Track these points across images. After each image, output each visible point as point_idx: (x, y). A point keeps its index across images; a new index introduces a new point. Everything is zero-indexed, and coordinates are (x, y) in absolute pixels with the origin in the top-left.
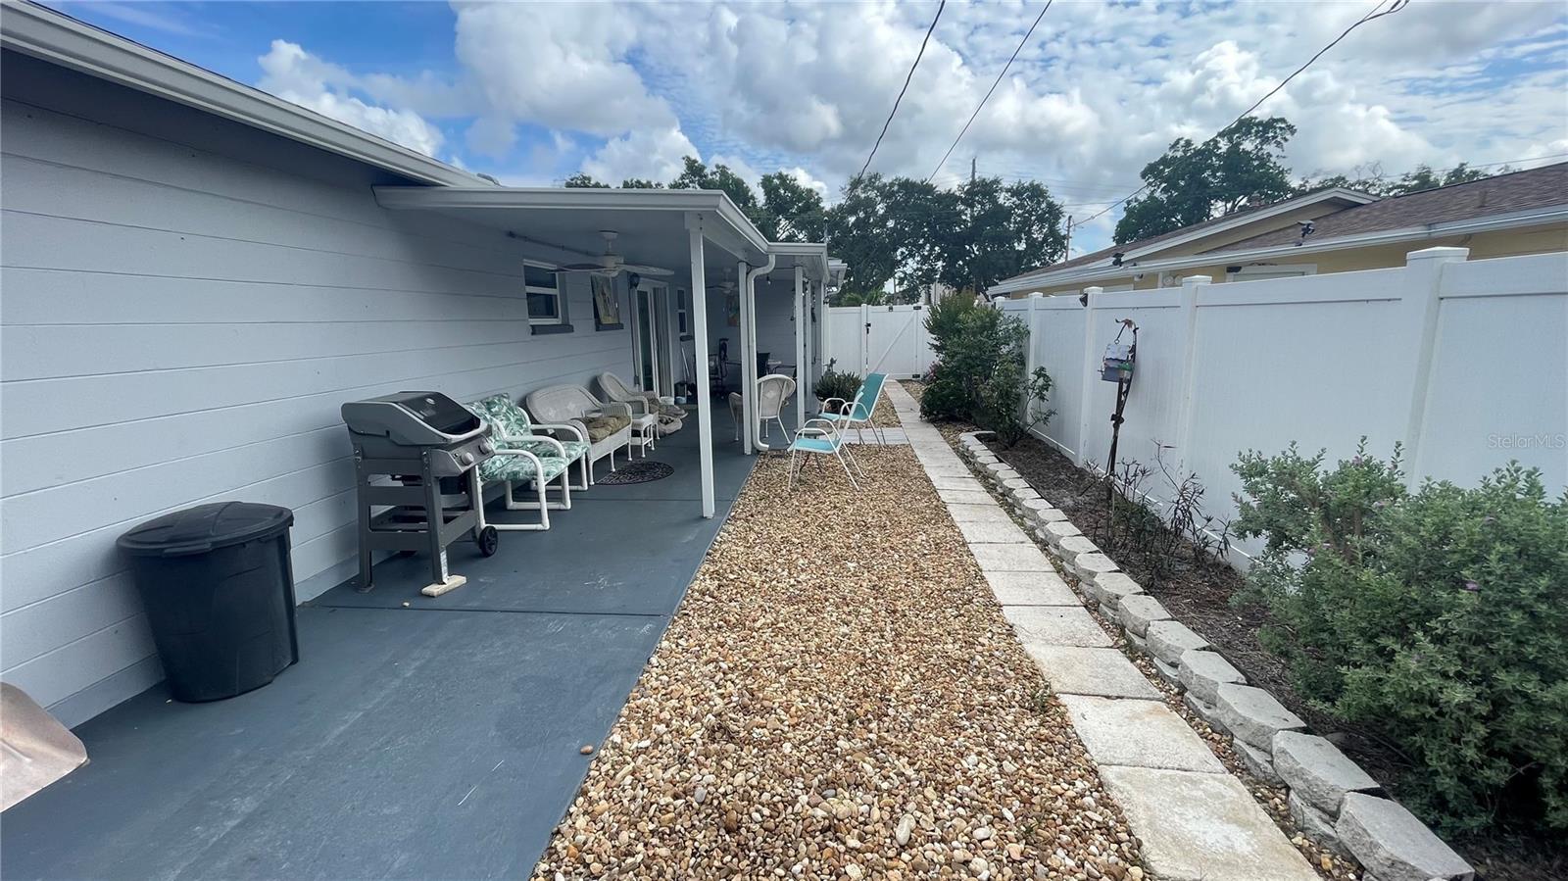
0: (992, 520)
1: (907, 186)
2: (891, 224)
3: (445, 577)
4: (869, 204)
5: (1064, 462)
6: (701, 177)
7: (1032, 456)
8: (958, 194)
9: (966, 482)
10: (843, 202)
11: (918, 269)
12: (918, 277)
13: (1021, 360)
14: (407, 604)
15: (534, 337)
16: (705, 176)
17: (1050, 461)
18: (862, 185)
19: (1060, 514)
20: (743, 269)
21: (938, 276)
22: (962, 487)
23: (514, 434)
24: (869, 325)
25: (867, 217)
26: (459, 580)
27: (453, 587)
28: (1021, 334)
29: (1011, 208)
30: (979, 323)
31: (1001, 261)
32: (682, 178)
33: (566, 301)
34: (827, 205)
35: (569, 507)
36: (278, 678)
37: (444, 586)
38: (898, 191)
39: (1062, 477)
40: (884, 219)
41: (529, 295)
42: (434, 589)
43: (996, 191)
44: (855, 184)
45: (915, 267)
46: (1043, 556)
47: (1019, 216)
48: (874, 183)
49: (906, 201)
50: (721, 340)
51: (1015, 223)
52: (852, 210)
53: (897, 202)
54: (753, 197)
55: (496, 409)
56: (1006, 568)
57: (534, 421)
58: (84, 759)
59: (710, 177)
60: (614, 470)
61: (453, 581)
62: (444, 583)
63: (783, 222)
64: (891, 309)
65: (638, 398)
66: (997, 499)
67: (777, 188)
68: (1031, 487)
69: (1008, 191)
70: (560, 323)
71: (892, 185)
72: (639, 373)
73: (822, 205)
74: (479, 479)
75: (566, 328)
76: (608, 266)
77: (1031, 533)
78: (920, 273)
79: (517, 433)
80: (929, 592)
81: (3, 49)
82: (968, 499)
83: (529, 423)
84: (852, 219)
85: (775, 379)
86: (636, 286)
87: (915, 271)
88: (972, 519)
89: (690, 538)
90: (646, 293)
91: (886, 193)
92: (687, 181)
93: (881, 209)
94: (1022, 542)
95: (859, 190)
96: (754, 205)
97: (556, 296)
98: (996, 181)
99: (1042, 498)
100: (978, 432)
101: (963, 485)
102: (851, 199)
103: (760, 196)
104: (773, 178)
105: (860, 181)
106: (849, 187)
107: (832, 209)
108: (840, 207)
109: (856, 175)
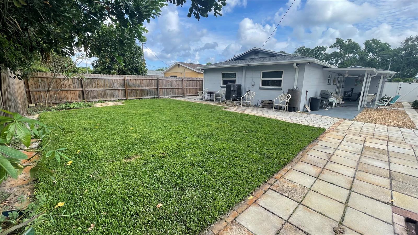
6: (341, 43)
16: (343, 43)
24: (401, 87)
32: (335, 44)
44: (407, 40)
52: (403, 50)
54: (360, 48)
63: (370, 55)
67: (370, 44)
70: (329, 83)
85: (371, 95)
95: (410, 42)
97: (330, 79)
102: (404, 46)
103: (363, 47)
104: (370, 41)
105: (411, 39)
106: (405, 41)
107: (395, 50)
108: (399, 49)
109: (409, 37)
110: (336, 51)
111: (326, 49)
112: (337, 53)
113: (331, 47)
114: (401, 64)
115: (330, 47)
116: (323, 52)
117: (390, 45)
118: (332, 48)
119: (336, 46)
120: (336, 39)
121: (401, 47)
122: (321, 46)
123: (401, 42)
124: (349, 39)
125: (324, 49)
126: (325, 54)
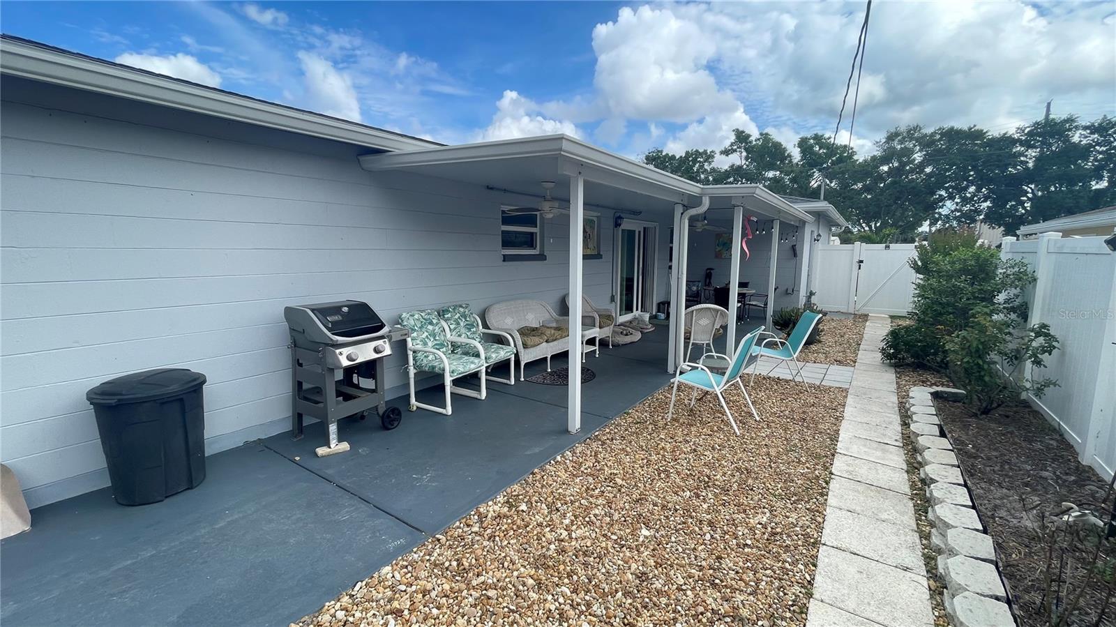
0: (884, 516)
1: (952, 135)
2: (928, 170)
3: (333, 443)
4: (908, 152)
5: (1064, 451)
6: (747, 143)
7: (1012, 433)
8: (1016, 136)
9: (884, 451)
10: (876, 153)
11: (956, 210)
12: (955, 218)
13: (1023, 312)
14: (297, 458)
15: (506, 263)
16: (751, 142)
17: (1038, 446)
18: (899, 138)
19: (986, 546)
20: (679, 210)
21: (982, 217)
22: (876, 455)
23: (460, 336)
24: (862, 262)
25: (903, 165)
26: (345, 446)
27: (336, 452)
28: (1025, 279)
29: (1090, 146)
30: (957, 266)
31: (1068, 200)
32: (732, 144)
33: (544, 237)
34: (860, 158)
35: (483, 398)
36: (167, 499)
37: (330, 450)
38: (940, 140)
39: (1045, 474)
40: (921, 166)
41: (503, 232)
42: (321, 451)
43: (1070, 130)
44: (890, 138)
45: (953, 209)
46: (928, 606)
47: (1100, 153)
48: (913, 134)
49: (948, 148)
50: (708, 269)
51: (1096, 160)
52: (885, 159)
53: (940, 151)
54: (789, 156)
55: (449, 315)
56: (851, 605)
57: (485, 326)
58: (27, 528)
59: (754, 143)
60: (549, 370)
61: (337, 446)
62: (330, 448)
63: (816, 174)
64: (887, 247)
65: (591, 314)
66: (913, 486)
67: (812, 147)
68: (966, 485)
69: (1085, 128)
70: (538, 253)
71: (933, 134)
72: (616, 294)
73: (855, 157)
74: (412, 368)
75: (541, 257)
76: (544, 209)
77: (930, 561)
78: (959, 214)
79: (463, 335)
80: (701, 609)
81: (4, 76)
82: (871, 477)
83: (481, 327)
84: (885, 168)
85: (709, 309)
86: (620, 225)
87: (952, 212)
88: (852, 507)
89: (537, 450)
90: (635, 231)
91: (926, 142)
92: (736, 147)
93: (918, 157)
94: (906, 569)
95: (896, 142)
96: (791, 161)
97: (536, 233)
98: (1070, 120)
99: (973, 507)
100: (940, 389)
101: (879, 453)
102: (885, 151)
103: (796, 155)
104: (809, 139)
105: (897, 134)
106: (884, 140)
107: (865, 161)
108: (874, 158)
109: (893, 130)
110: (738, 163)
111: (713, 157)
112: (740, 167)
113: (726, 152)
114: (880, 197)
115: (722, 153)
116: (706, 166)
117: (854, 150)
118: (727, 155)
119: (735, 151)
120: (734, 131)
121: (878, 153)
122: (701, 151)
123: (877, 142)
124: (764, 132)
125: (709, 157)
126: (713, 170)
